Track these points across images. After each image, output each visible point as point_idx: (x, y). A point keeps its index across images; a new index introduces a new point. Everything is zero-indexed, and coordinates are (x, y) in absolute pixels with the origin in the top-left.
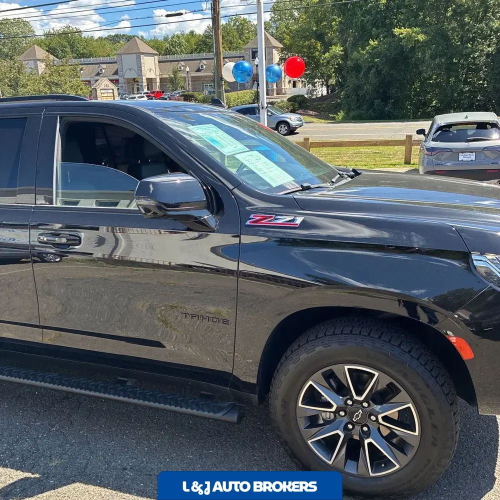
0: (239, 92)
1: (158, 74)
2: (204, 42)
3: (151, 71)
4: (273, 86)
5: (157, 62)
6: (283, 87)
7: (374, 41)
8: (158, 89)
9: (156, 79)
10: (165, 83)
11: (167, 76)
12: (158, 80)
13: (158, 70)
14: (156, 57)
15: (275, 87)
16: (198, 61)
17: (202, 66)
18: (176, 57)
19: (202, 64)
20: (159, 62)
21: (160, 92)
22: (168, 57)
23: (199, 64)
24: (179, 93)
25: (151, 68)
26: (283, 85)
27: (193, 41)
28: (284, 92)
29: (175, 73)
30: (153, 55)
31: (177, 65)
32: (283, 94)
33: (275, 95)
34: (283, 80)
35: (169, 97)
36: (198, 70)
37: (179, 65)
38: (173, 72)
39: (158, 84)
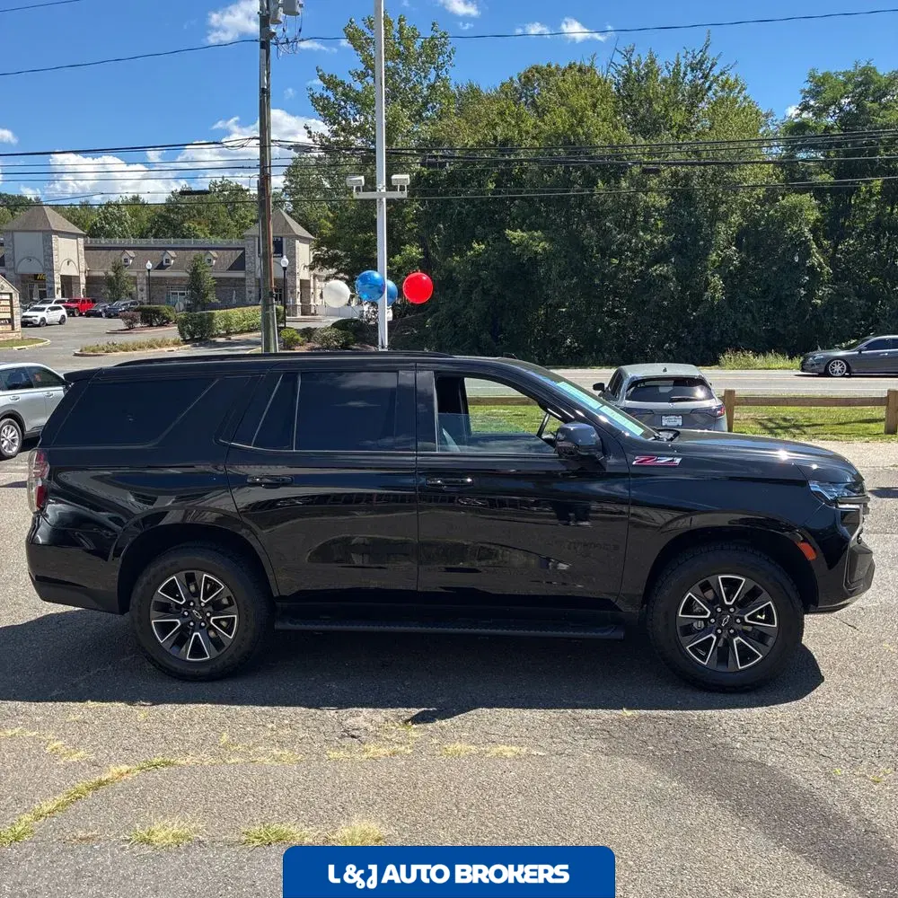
0: (246, 309)
1: (83, 268)
2: (166, 219)
3: (71, 263)
4: (295, 300)
5: (82, 248)
6: (312, 303)
7: (479, 245)
8: (82, 296)
9: (78, 277)
10: (95, 286)
11: (102, 274)
12: (83, 280)
13: (83, 261)
14: (81, 240)
15: (299, 303)
16: (161, 252)
17: (167, 261)
18: (117, 241)
19: (166, 257)
20: (86, 248)
21: (88, 301)
22: (103, 241)
23: (163, 256)
24: (126, 304)
25: (69, 257)
26: (312, 300)
27: (144, 215)
28: (313, 311)
29: (117, 269)
30: (76, 236)
31: (121, 255)
32: (313, 315)
33: (299, 316)
34: (312, 290)
35: (105, 311)
36: (161, 267)
37: (125, 256)
38: (114, 267)
39: (83, 287)
